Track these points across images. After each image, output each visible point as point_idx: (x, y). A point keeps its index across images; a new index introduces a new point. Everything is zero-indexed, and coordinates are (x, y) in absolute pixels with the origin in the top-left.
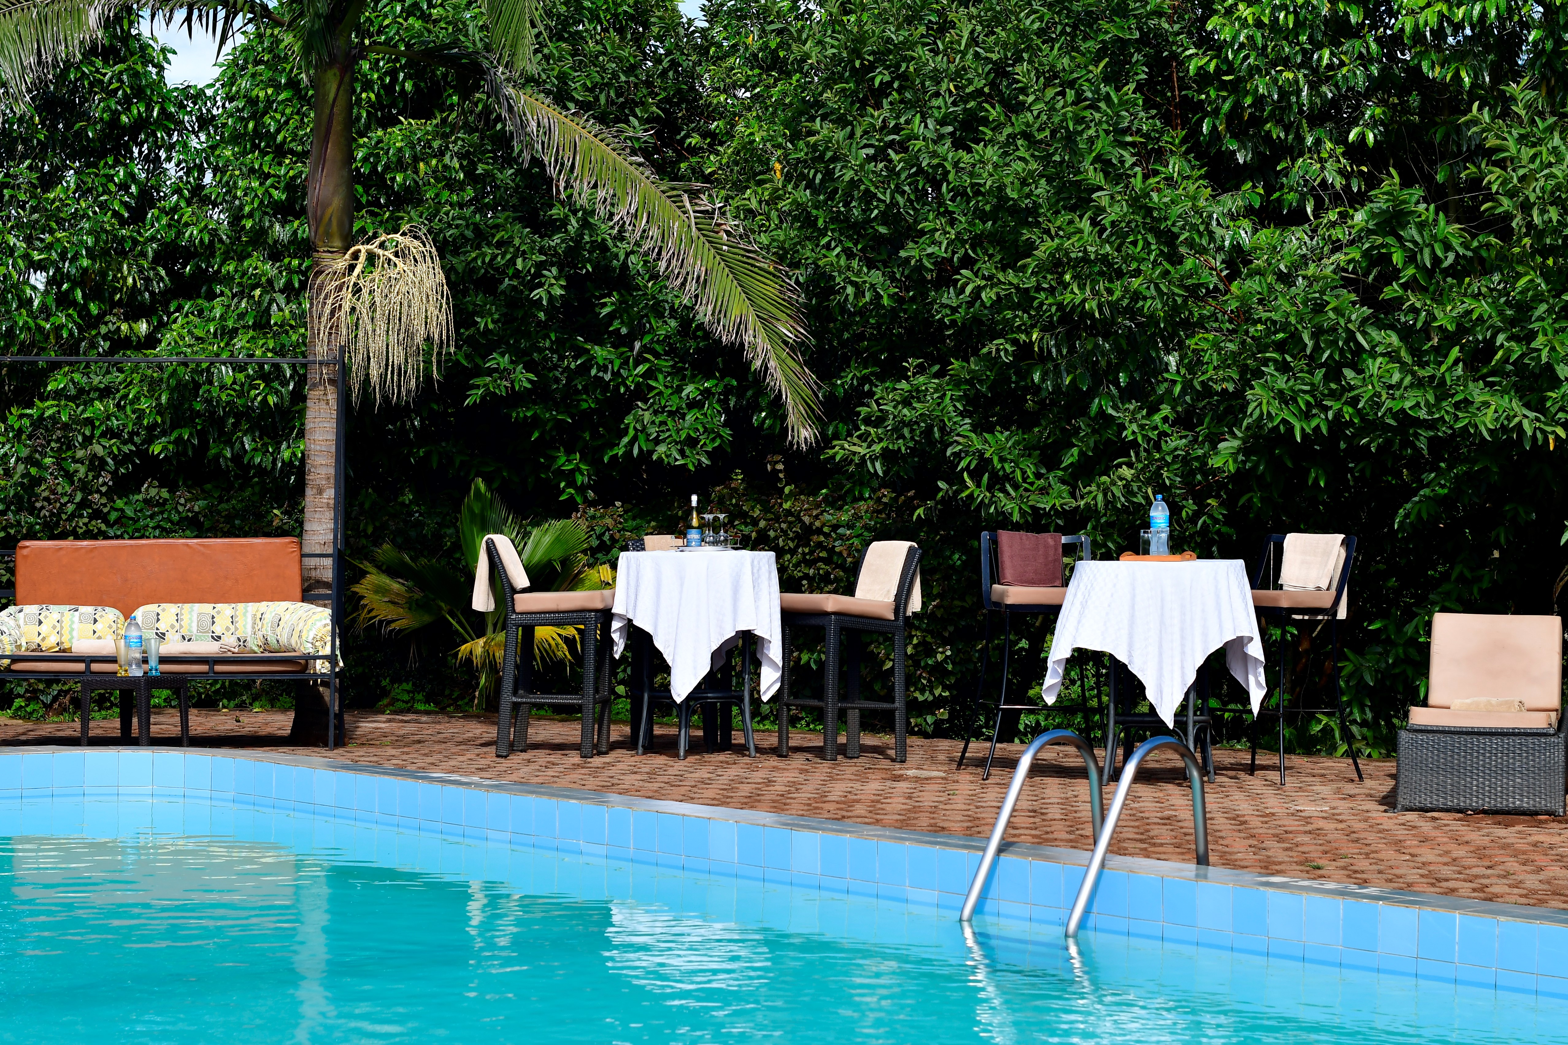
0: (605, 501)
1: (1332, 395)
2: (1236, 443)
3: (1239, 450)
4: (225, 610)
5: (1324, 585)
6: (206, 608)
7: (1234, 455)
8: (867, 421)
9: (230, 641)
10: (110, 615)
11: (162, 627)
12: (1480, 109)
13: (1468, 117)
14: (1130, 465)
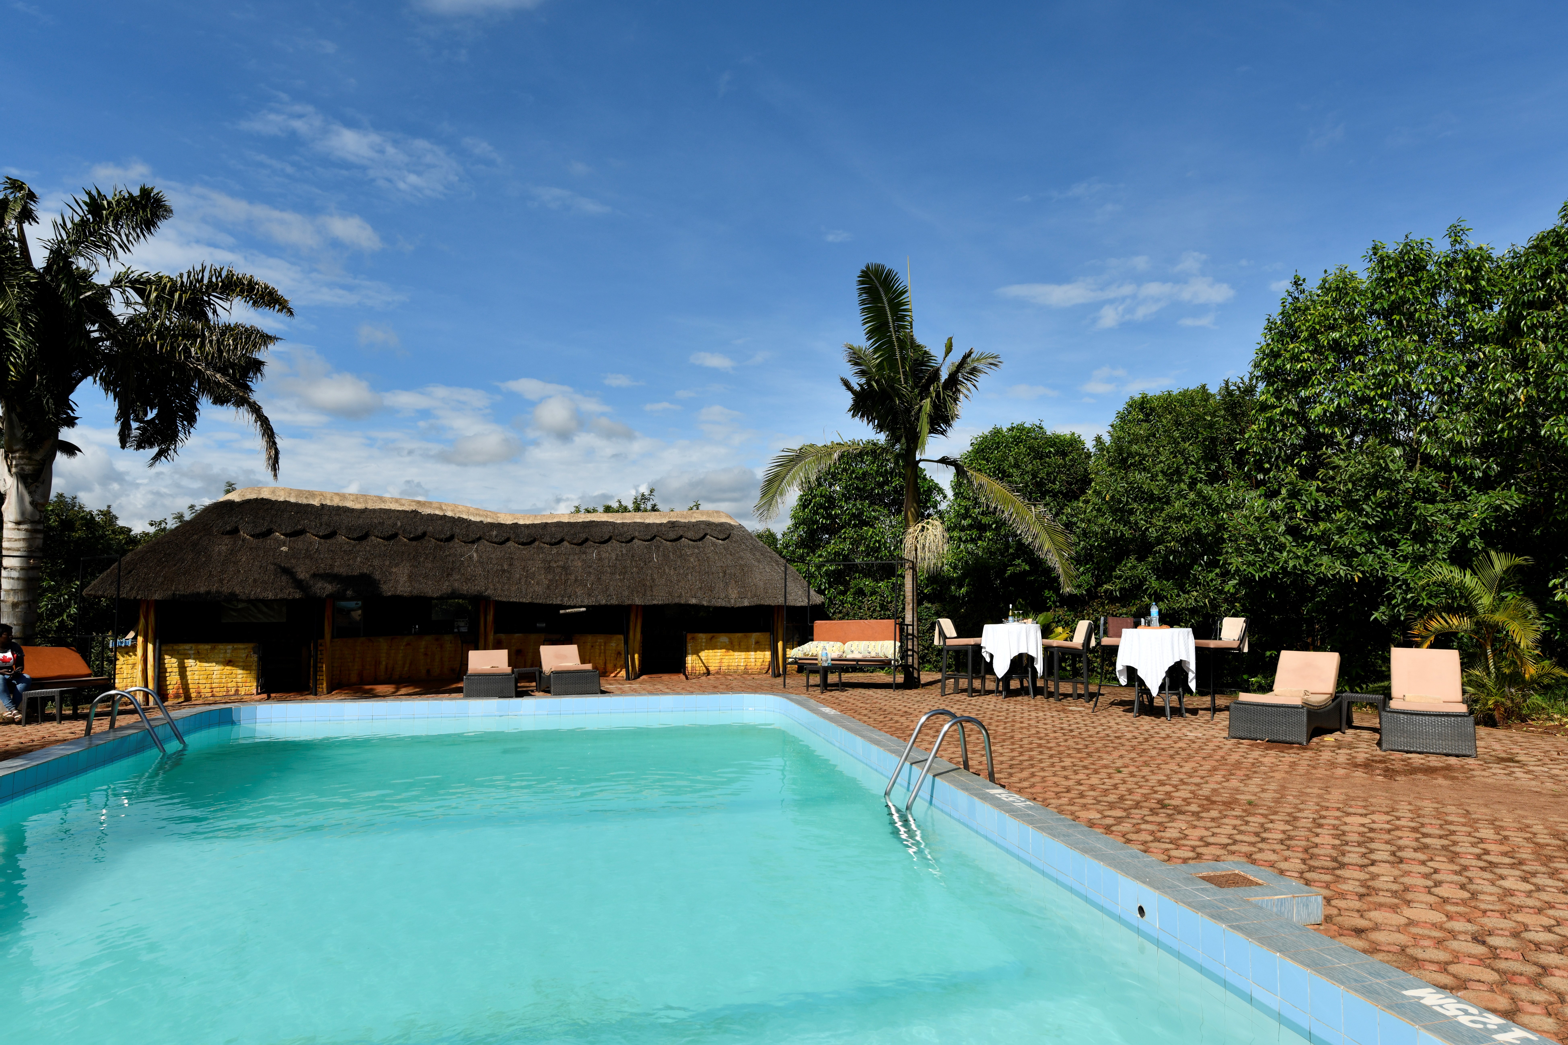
0: (1061, 606)
1: (1271, 562)
2: (1236, 582)
3: (1237, 584)
4: (873, 643)
5: (1236, 638)
6: (867, 643)
7: (1234, 587)
8: (1116, 578)
9: (873, 654)
10: (839, 644)
11: (853, 649)
12: (1327, 449)
13: (1321, 452)
14: (1197, 591)
